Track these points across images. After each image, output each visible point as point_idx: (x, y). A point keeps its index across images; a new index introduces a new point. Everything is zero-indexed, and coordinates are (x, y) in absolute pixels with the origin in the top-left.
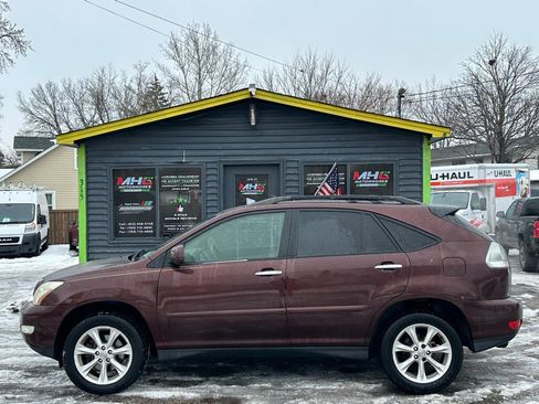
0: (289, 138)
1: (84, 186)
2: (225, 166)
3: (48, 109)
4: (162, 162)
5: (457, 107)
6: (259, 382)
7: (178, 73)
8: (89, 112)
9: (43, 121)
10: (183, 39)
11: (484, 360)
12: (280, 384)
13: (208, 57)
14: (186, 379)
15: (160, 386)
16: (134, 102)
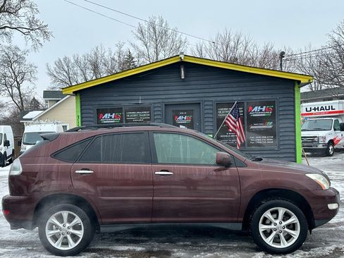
0: (207, 86)
1: (80, 120)
2: (166, 105)
3: (65, 74)
4: (126, 103)
5: (326, 63)
6: (183, 241)
7: (143, 48)
8: (90, 75)
9: (62, 81)
10: (146, 26)
11: (333, 229)
12: (196, 243)
13: (162, 37)
14: (137, 238)
15: (121, 243)
16: (116, 68)
